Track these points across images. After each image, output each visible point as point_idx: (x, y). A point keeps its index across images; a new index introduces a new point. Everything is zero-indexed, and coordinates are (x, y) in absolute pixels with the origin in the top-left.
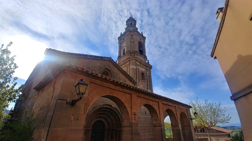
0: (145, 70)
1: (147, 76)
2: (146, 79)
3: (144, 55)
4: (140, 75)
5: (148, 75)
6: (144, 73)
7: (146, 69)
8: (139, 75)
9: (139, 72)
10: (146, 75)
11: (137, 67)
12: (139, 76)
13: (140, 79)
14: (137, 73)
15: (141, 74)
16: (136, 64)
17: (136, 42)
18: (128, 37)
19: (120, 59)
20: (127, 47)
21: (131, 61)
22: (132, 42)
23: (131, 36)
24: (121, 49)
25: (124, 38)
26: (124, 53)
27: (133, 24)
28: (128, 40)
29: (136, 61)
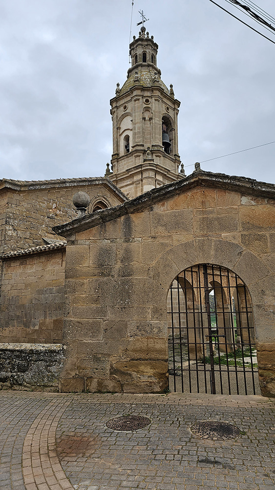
3: (174, 154)
16: (156, 181)
17: (158, 119)
18: (137, 104)
19: (118, 162)
20: (135, 134)
21: (145, 175)
22: (148, 121)
23: (144, 101)
24: (120, 135)
25: (126, 105)
26: (127, 146)
27: (148, 57)
28: (136, 113)
29: (156, 172)
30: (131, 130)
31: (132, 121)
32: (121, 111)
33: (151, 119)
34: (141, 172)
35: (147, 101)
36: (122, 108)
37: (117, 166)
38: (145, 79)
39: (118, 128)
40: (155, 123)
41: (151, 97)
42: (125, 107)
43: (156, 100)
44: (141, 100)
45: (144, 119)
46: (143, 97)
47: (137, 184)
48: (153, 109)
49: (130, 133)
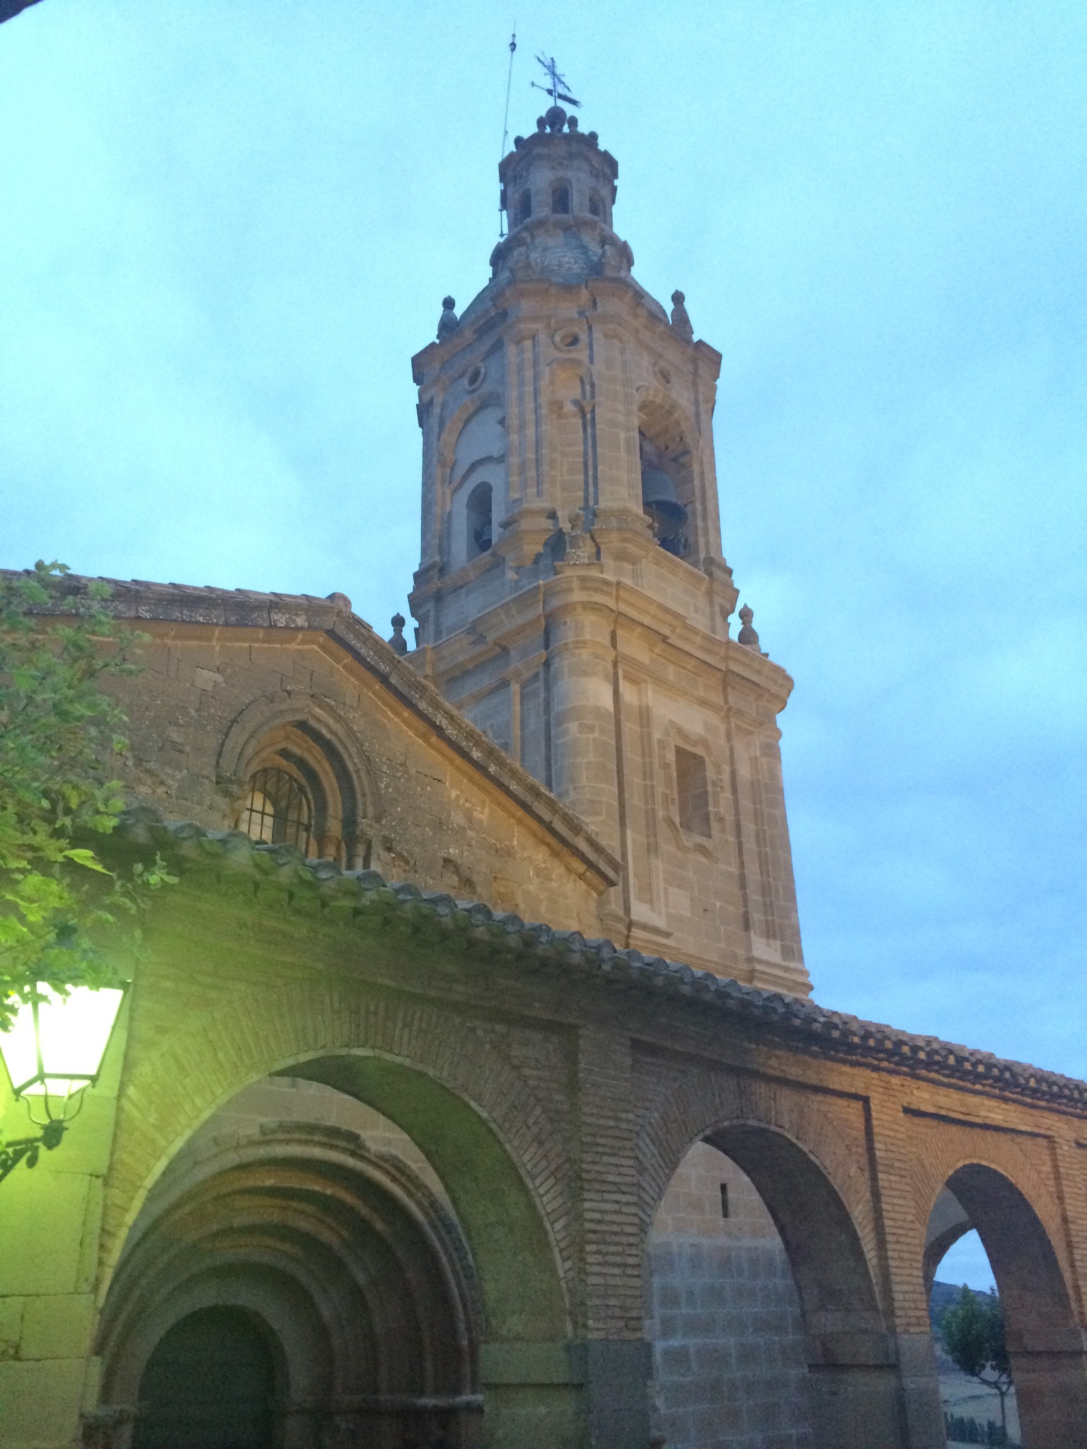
0: (715, 720)
1: (734, 791)
2: (730, 818)
3: (702, 556)
4: (664, 784)
5: (744, 772)
6: (699, 751)
7: (729, 713)
8: (647, 774)
9: (646, 751)
10: (726, 776)
11: (629, 694)
12: (649, 795)
13: (663, 828)
14: (632, 756)
15: (666, 766)
16: (615, 664)
17: (619, 405)
18: (525, 353)
21: (564, 633)
22: (574, 415)
23: (557, 340)
24: (454, 490)
25: (479, 366)
26: (480, 529)
27: (578, 201)
29: (617, 618)
30: (501, 459)
31: (503, 421)
33: (585, 409)
34: (545, 624)
35: (570, 339)
37: (437, 617)
39: (449, 463)
40: (608, 422)
41: (587, 322)
42: (475, 376)
43: (606, 334)
44: (541, 337)
45: (557, 408)
46: (551, 323)
47: (523, 683)
48: (597, 367)
49: (497, 476)
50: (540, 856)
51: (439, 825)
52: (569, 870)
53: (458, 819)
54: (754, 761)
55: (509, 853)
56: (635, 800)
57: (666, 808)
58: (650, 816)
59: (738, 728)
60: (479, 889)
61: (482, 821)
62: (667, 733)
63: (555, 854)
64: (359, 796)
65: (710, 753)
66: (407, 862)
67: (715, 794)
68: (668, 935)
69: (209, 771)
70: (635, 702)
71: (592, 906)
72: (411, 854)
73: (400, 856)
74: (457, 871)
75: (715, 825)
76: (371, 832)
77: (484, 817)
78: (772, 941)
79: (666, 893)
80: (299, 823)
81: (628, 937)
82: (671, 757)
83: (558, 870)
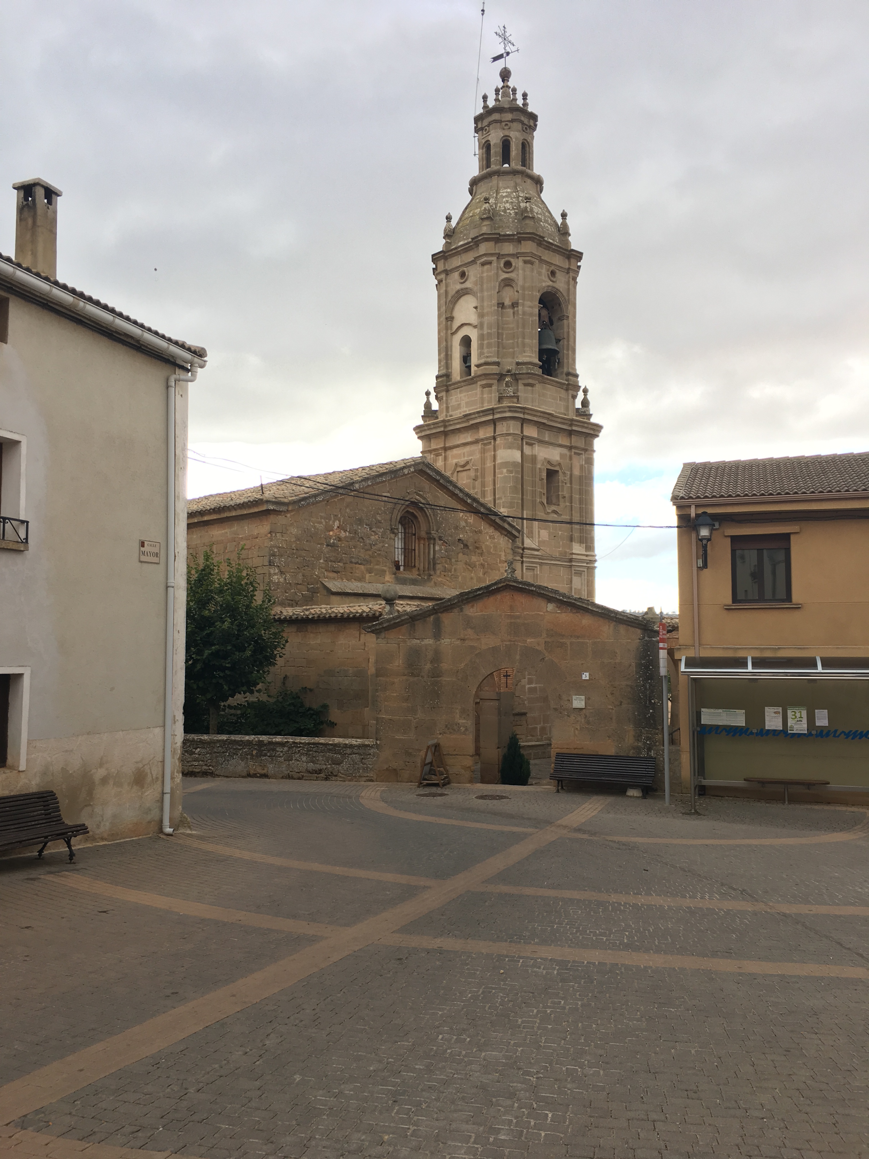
0: (565, 451)
1: (571, 482)
2: (568, 496)
3: (565, 370)
4: (541, 488)
5: (576, 473)
6: (557, 468)
7: (570, 448)
8: (534, 484)
9: (534, 474)
10: (568, 477)
11: (528, 451)
12: (534, 493)
13: (538, 507)
14: (528, 478)
15: (542, 478)
16: (522, 439)
17: (528, 303)
18: (488, 272)
19: (447, 391)
20: (481, 337)
21: (502, 428)
22: (509, 307)
23: (502, 265)
24: (453, 334)
25: (465, 269)
26: (466, 359)
27: (515, 151)
28: (485, 294)
29: (523, 421)
30: (475, 327)
31: (476, 308)
32: (455, 284)
33: (514, 305)
34: (494, 422)
35: (508, 264)
36: (456, 275)
37: (447, 400)
38: (505, 211)
39: (450, 319)
40: (524, 313)
41: (516, 256)
42: (463, 275)
43: (525, 262)
44: (494, 264)
45: (501, 305)
46: (499, 256)
47: (485, 445)
48: (520, 283)
49: (474, 335)
50: (491, 531)
51: (456, 528)
52: (502, 534)
53: (463, 524)
54: (581, 467)
55: (480, 532)
56: (528, 497)
57: (541, 498)
58: (534, 502)
59: (575, 453)
60: (470, 548)
61: (470, 522)
62: (543, 465)
63: (496, 529)
64: (431, 524)
65: (561, 469)
66: (447, 543)
67: (563, 486)
68: (538, 550)
69: (389, 527)
70: (530, 454)
71: (510, 546)
72: (448, 540)
73: (444, 541)
74: (463, 543)
75: (561, 500)
76: (435, 536)
77: (471, 521)
78: (582, 545)
79: (539, 532)
80: (412, 533)
81: (522, 554)
82: (544, 475)
83: (497, 534)
